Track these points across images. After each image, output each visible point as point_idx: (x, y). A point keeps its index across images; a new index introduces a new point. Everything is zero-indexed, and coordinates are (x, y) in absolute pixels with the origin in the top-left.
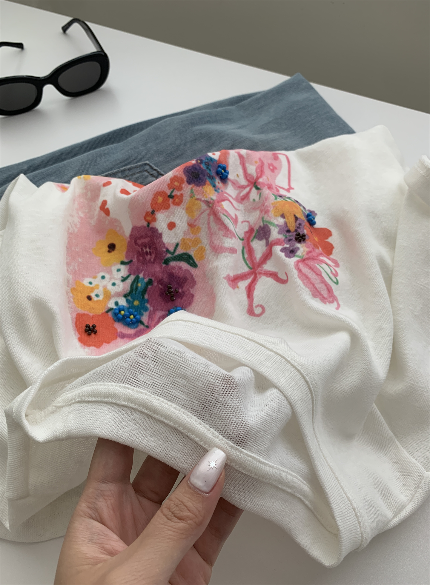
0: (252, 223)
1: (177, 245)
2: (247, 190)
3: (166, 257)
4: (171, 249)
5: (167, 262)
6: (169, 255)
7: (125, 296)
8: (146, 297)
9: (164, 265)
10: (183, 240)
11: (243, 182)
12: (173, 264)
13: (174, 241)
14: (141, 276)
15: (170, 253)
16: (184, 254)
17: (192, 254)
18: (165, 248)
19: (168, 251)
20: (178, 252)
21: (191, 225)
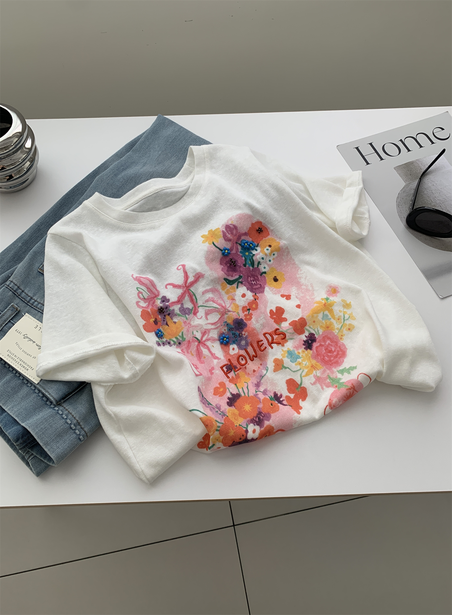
0: (196, 318)
1: (237, 288)
2: (204, 339)
3: (241, 279)
4: (239, 284)
5: (240, 277)
6: (240, 280)
7: (254, 255)
8: (244, 258)
9: (242, 275)
10: (235, 291)
11: (209, 343)
12: (237, 277)
13: (239, 289)
14: (251, 268)
15: (240, 282)
16: (232, 284)
17: (228, 285)
18: (243, 284)
19: (242, 283)
20: (236, 283)
21: (233, 299)
